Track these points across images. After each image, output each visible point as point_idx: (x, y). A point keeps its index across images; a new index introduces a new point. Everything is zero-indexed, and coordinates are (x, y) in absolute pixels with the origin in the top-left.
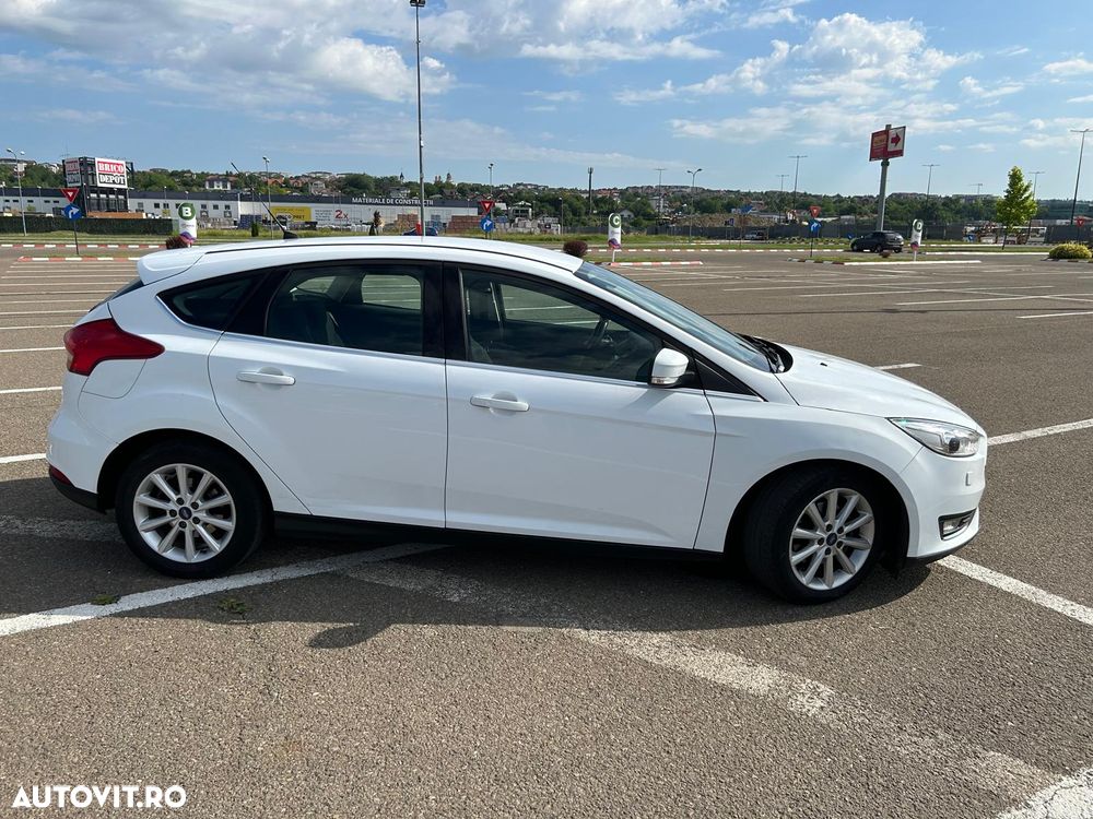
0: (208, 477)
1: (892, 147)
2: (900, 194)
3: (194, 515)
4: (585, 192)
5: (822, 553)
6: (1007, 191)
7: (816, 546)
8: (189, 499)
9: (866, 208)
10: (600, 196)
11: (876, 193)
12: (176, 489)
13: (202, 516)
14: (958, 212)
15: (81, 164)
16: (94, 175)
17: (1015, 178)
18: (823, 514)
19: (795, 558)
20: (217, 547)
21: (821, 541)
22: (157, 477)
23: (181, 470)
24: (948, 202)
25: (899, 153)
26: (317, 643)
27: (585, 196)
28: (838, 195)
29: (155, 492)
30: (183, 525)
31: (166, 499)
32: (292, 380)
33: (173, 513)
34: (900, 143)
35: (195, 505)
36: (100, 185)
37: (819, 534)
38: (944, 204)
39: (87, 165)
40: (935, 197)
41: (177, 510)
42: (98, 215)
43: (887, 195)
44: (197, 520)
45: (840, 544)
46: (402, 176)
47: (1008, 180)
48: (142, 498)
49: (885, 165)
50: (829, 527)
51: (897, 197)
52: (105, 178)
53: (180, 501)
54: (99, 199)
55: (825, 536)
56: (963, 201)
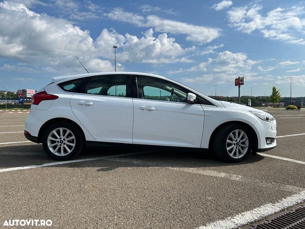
0: (68, 131)
1: (240, 82)
2: (244, 96)
3: (64, 142)
4: (159, 97)
5: (235, 148)
6: (273, 93)
7: (233, 145)
8: (62, 138)
9: (235, 100)
10: (163, 98)
11: (237, 96)
12: (60, 135)
13: (66, 142)
14: (260, 100)
15: (23, 91)
16: (26, 94)
17: (274, 89)
18: (235, 137)
19: (228, 149)
20: (69, 151)
21: (234, 144)
22: (54, 132)
23: (61, 130)
24: (257, 98)
25: (243, 84)
26: (98, 170)
27: (159, 98)
28: (227, 97)
29: (54, 136)
30: (61, 145)
31: (56, 138)
32: (92, 104)
33: (58, 142)
34: (243, 81)
35: (64, 139)
36: (27, 96)
37: (234, 142)
38: (256, 99)
39: (24, 92)
40: (253, 97)
41: (59, 141)
42: (26, 104)
43: (240, 96)
44: (64, 144)
45: (240, 146)
46: (110, 94)
47: (272, 90)
48: (50, 138)
49: (239, 87)
50: (236, 140)
51: (243, 97)
52: (29, 95)
53: (60, 138)
54: (27, 100)
55: (236, 143)
56: (261, 98)
